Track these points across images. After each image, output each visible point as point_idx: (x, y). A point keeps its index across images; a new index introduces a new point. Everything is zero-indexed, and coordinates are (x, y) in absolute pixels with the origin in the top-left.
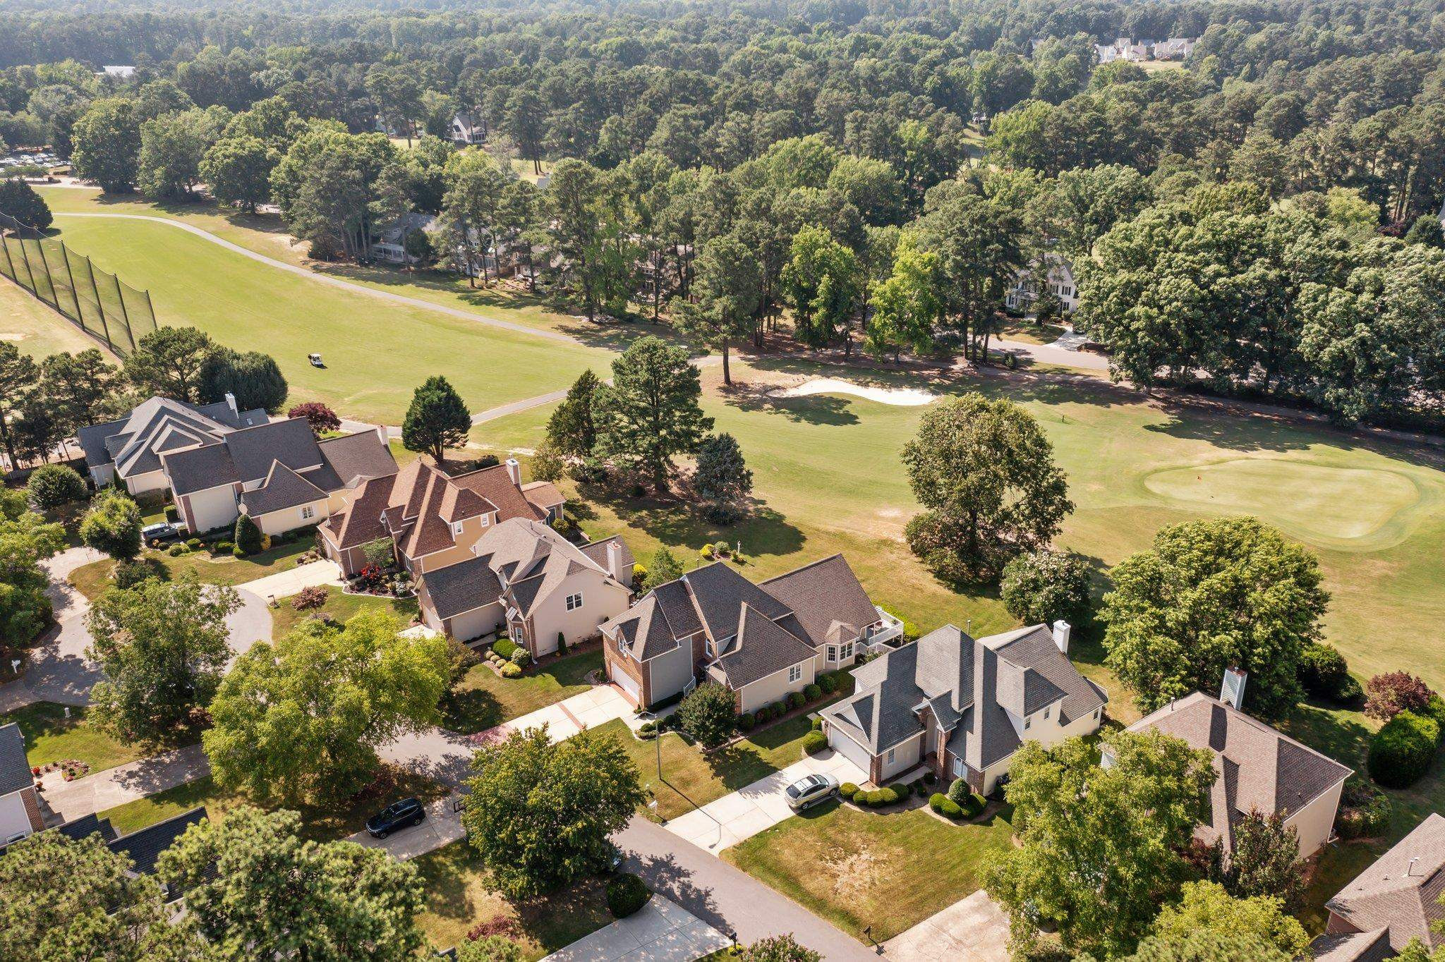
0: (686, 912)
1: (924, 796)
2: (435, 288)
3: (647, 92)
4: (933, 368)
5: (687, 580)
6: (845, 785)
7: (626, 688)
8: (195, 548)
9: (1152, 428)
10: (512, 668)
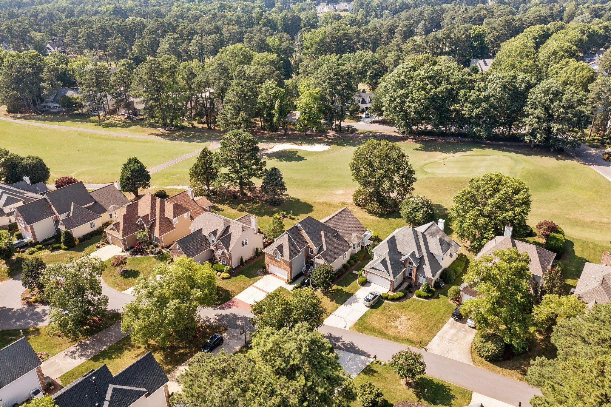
0: (350, 353)
1: (411, 292)
2: (82, 122)
3: (147, 29)
4: (321, 135)
5: (300, 225)
6: (383, 294)
7: (278, 274)
8: (40, 249)
9: (417, 150)
10: (225, 275)
